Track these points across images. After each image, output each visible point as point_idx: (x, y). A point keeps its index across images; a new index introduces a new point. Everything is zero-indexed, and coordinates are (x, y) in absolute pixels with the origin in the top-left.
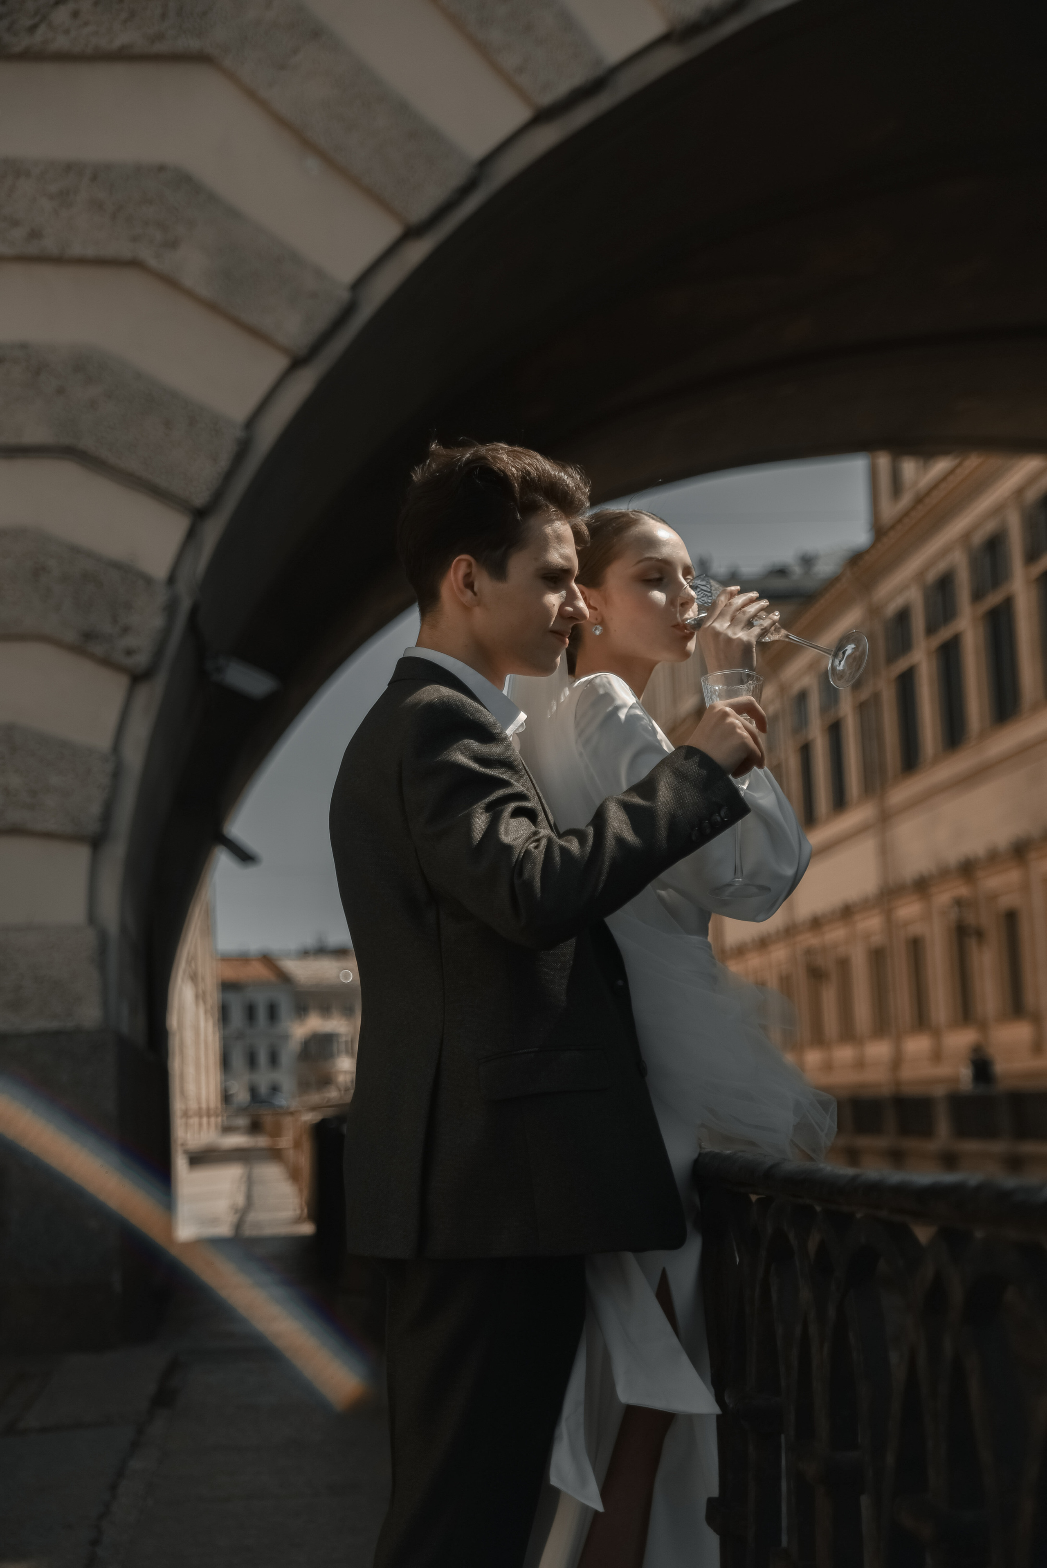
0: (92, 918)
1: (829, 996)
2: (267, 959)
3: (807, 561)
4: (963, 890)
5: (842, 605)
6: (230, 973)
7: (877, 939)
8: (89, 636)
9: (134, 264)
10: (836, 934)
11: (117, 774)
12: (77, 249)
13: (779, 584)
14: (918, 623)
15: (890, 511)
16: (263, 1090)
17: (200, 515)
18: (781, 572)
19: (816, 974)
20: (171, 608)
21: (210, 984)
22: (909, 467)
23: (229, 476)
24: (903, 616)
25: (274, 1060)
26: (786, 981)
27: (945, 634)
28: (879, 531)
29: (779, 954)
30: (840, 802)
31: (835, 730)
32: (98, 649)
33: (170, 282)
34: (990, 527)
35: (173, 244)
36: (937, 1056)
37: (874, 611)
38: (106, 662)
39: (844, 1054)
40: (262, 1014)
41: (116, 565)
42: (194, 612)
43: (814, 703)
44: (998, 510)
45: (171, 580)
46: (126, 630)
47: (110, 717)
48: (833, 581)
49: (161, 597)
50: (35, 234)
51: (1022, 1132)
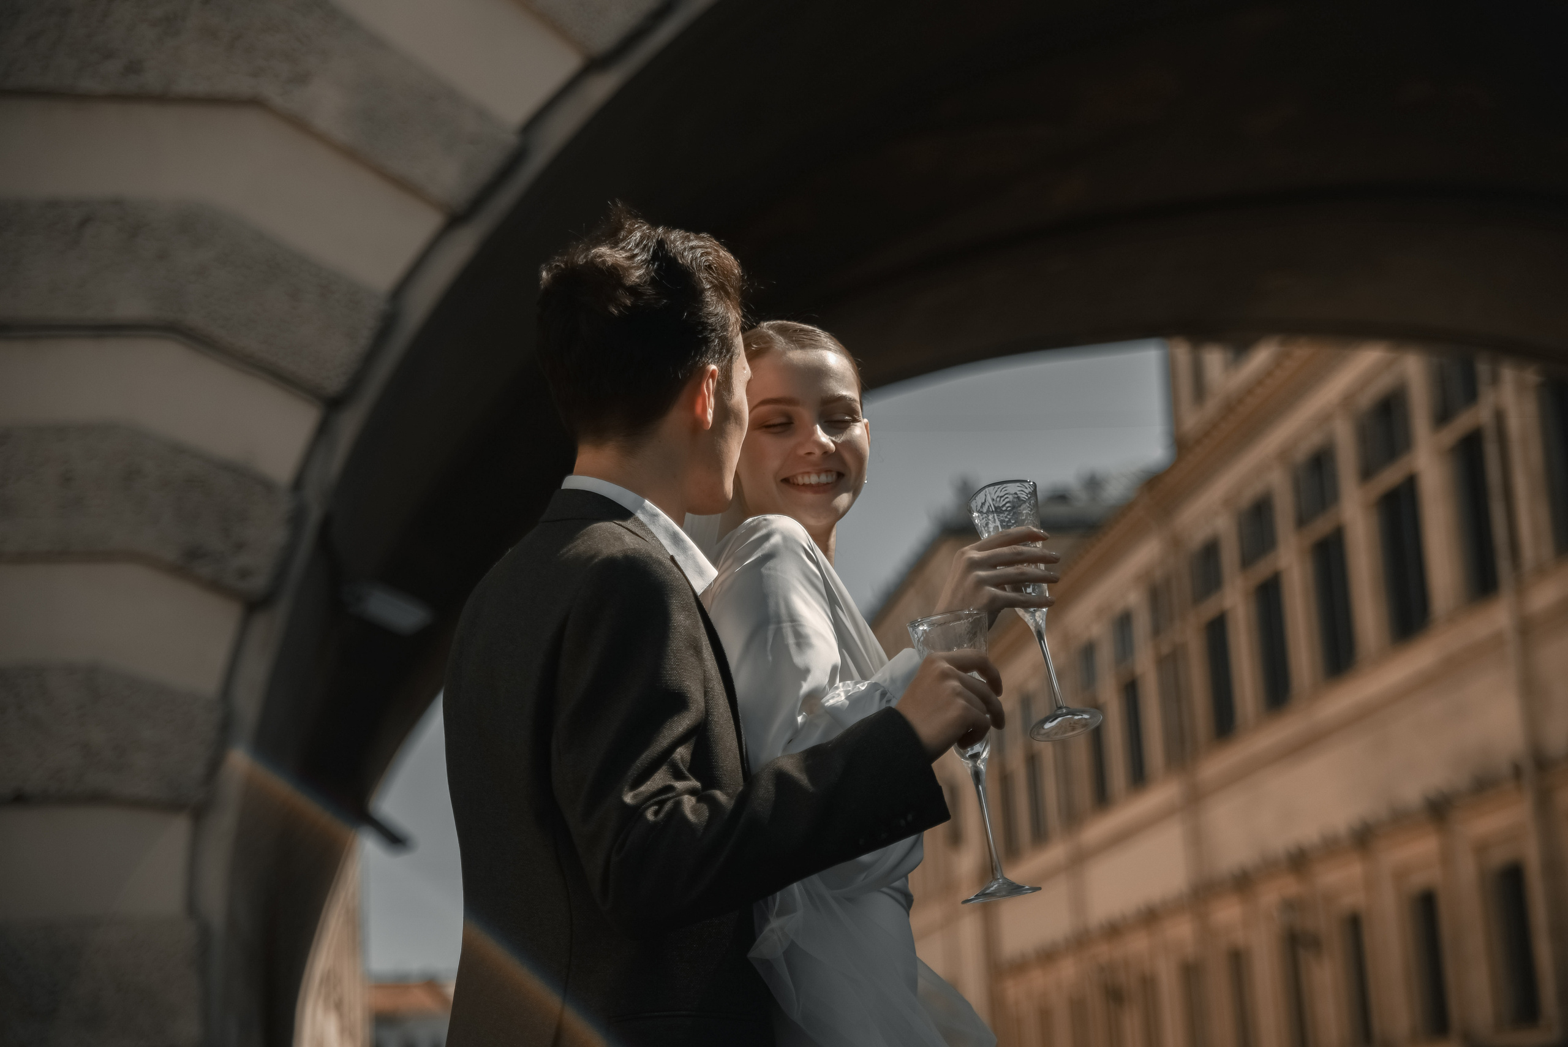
0: (192, 906)
2: (431, 985)
3: (1093, 483)
4: (1293, 889)
5: (1136, 535)
6: (386, 1001)
7: (1189, 952)
9: (255, 103)
10: (1138, 944)
12: (184, 86)
13: (1059, 511)
14: (1230, 556)
15: (1192, 421)
17: (333, 405)
18: (1061, 497)
19: (1115, 995)
20: (296, 519)
21: (358, 1015)
22: (1214, 359)
23: (370, 357)
24: (1210, 551)
26: (1078, 1007)
27: (1262, 570)
28: (1180, 444)
29: (1068, 970)
30: (1139, 777)
31: (1131, 690)
32: (206, 571)
33: (299, 124)
34: (1315, 440)
35: (302, 79)
37: (1175, 543)
38: (215, 586)
42: (326, 526)
43: (1105, 655)
44: (1324, 418)
45: (298, 484)
46: (240, 547)
47: (218, 654)
48: (1124, 509)
50: (133, 68)
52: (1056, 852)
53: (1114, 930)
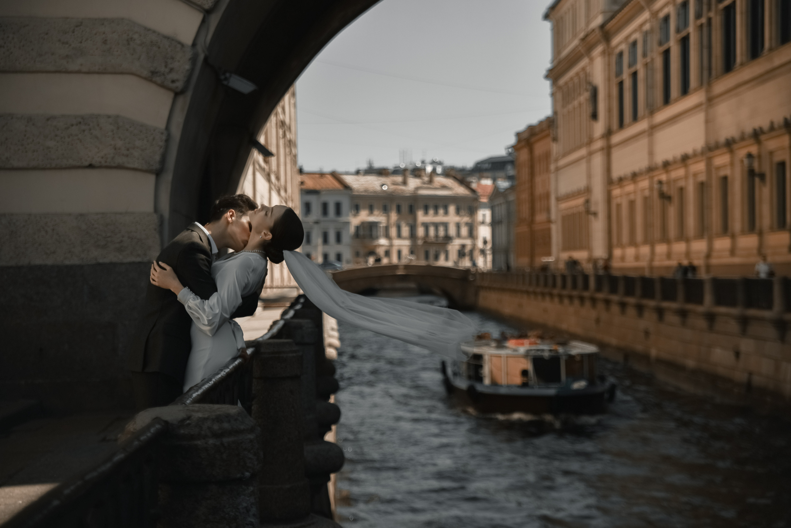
0: (156, 210)
1: (672, 211)
2: (334, 175)
4: (754, 150)
7: (702, 178)
8: (154, 73)
10: (679, 173)
11: (168, 140)
16: (332, 258)
17: (207, 13)
19: (665, 197)
20: (193, 60)
25: (339, 238)
26: (646, 201)
29: (643, 183)
30: (685, 90)
31: (684, 42)
32: (158, 79)
36: (733, 252)
38: (162, 86)
39: (680, 247)
40: (332, 209)
41: (167, 38)
42: (206, 59)
43: (673, 23)
45: (194, 45)
46: (171, 70)
49: (189, 55)
51: (749, 304)
52: (642, 125)
53: (666, 165)
